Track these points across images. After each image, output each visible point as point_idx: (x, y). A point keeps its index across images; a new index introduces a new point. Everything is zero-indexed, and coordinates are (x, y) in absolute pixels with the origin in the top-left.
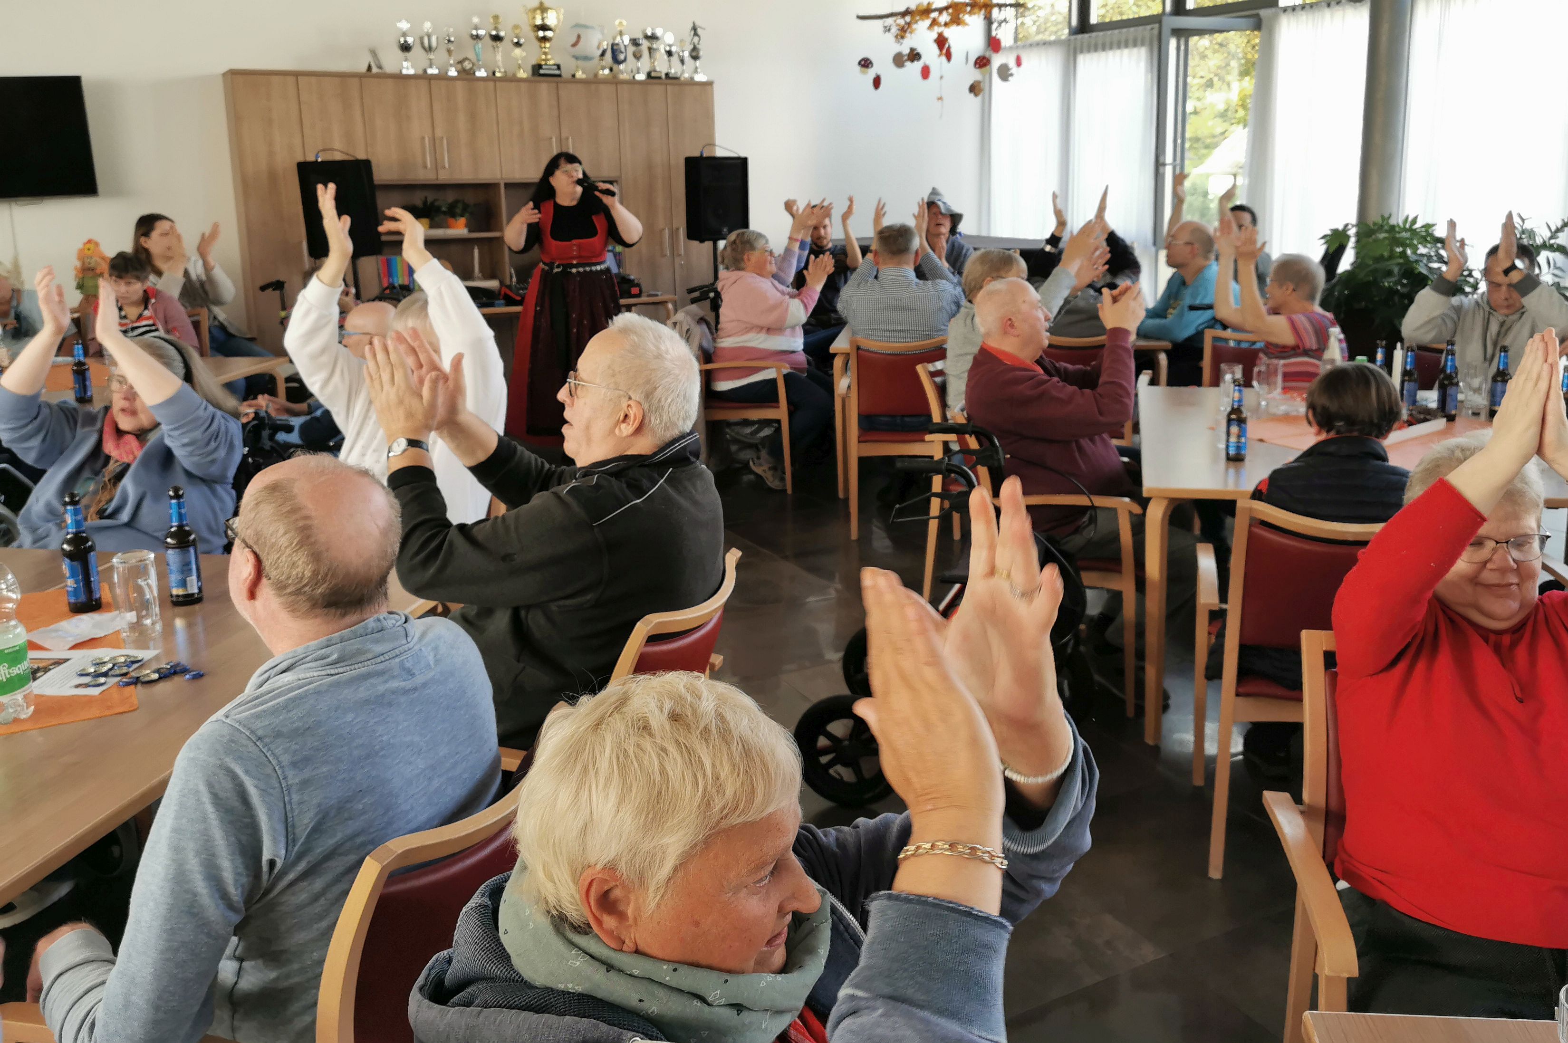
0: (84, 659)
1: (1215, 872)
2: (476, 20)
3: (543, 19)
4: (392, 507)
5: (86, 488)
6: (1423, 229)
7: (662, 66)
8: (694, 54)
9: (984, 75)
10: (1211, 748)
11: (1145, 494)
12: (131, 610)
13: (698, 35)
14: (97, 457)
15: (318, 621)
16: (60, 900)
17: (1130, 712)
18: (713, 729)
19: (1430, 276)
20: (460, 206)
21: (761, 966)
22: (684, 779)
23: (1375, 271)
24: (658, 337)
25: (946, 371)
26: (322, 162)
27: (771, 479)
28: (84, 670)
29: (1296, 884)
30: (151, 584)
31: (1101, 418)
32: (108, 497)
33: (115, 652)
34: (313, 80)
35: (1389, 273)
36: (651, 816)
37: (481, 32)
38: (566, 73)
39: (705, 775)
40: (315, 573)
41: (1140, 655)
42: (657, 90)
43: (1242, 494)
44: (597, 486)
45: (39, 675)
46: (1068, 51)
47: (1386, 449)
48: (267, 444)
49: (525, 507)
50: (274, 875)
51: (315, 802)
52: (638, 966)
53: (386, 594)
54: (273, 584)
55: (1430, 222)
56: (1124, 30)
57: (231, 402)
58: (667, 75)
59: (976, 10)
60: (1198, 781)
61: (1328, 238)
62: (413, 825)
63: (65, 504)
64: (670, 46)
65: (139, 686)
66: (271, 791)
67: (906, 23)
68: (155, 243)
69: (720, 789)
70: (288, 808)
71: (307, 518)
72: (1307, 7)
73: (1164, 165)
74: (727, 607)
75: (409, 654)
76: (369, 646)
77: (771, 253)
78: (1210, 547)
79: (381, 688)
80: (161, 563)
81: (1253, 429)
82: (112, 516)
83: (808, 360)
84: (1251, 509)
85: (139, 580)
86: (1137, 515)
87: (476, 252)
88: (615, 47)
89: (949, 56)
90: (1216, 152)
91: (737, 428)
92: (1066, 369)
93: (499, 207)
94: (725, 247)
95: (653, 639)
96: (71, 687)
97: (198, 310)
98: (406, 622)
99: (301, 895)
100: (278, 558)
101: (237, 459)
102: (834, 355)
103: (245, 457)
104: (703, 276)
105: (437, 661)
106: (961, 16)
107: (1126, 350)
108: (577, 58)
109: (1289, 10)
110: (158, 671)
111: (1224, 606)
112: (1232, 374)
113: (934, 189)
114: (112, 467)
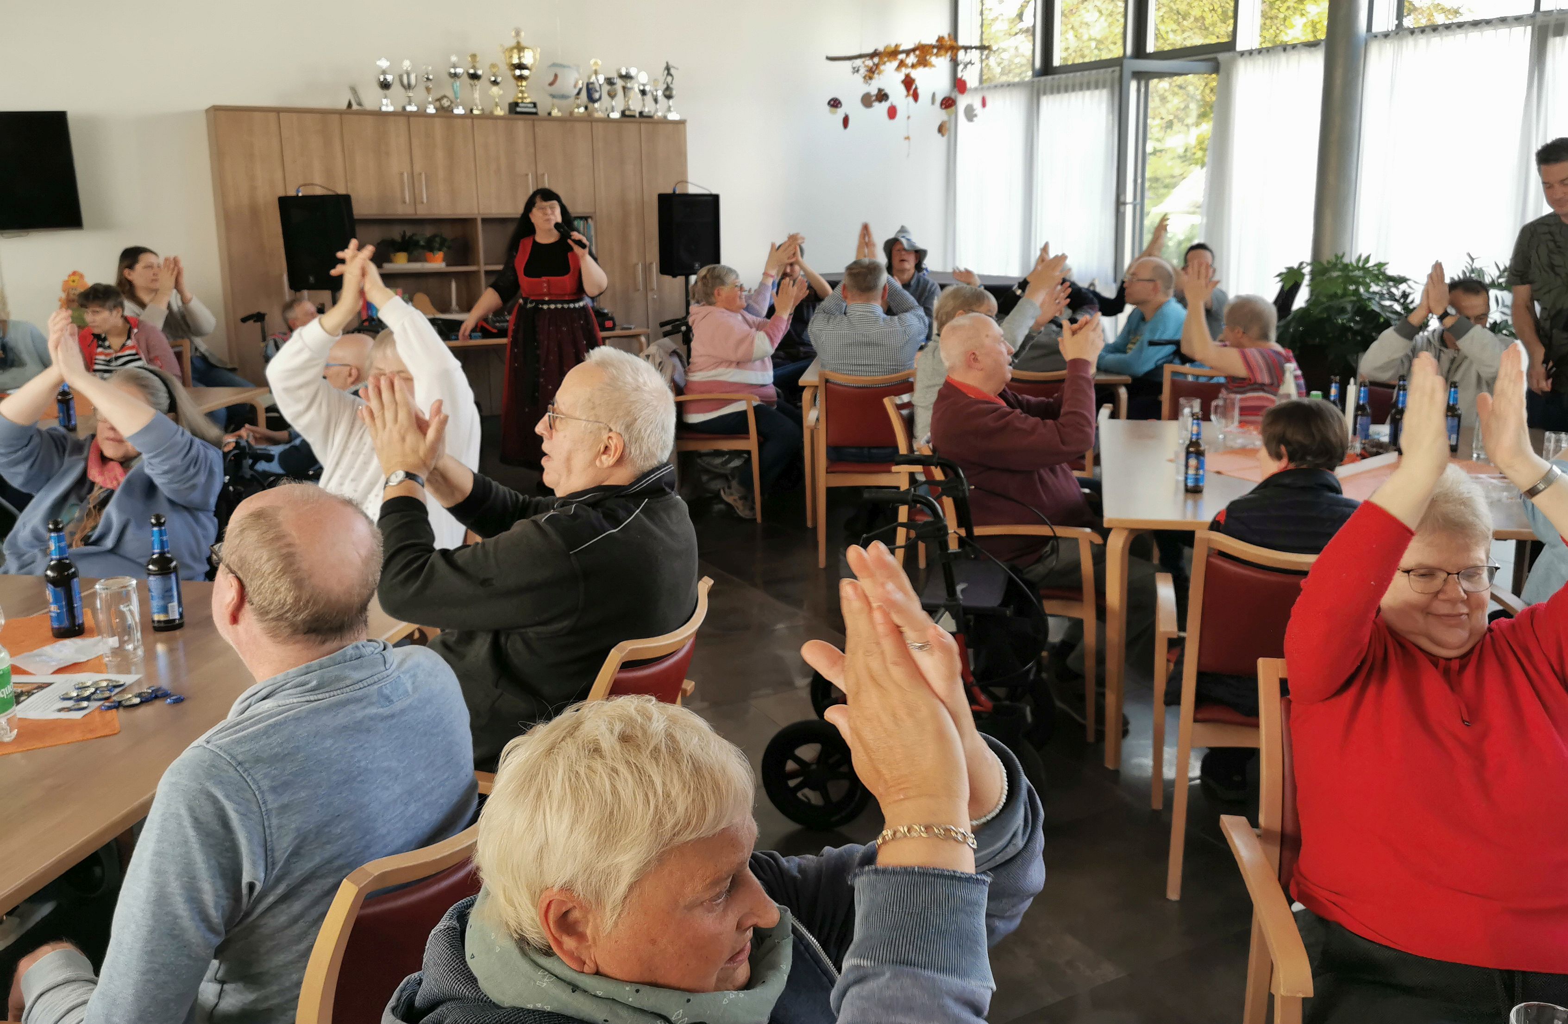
0: (67, 683)
1: (1173, 894)
2: (454, 59)
3: (520, 58)
4: (374, 537)
5: (73, 514)
6: (1376, 268)
7: (636, 105)
8: (667, 93)
9: (950, 117)
10: (1169, 773)
11: (1106, 525)
12: (113, 635)
13: (671, 75)
14: (83, 484)
15: (298, 646)
16: (42, 920)
17: (1091, 738)
18: (663, 749)
19: (1382, 314)
20: (438, 239)
21: (722, 985)
22: (635, 799)
23: (1328, 309)
24: (636, 370)
25: (914, 403)
26: (303, 197)
27: (741, 508)
28: (67, 694)
29: (1252, 905)
30: (133, 610)
31: (1064, 448)
32: (93, 524)
33: (97, 677)
34: (294, 116)
35: (1343, 310)
36: (604, 835)
37: (460, 71)
38: (542, 111)
39: (655, 793)
40: (297, 600)
41: (1101, 682)
42: (631, 128)
43: (1201, 524)
44: (575, 516)
45: (22, 698)
46: (1032, 91)
47: (1341, 482)
48: (248, 473)
49: (504, 535)
50: (253, 898)
51: (293, 826)
52: (600, 987)
53: (366, 622)
54: (255, 609)
55: (1383, 261)
56: (1086, 73)
57: (214, 431)
58: (641, 113)
59: (943, 52)
60: (1157, 804)
61: (1284, 276)
62: (390, 849)
63: (50, 531)
64: (644, 85)
65: (121, 709)
66: (252, 816)
67: (874, 64)
68: (138, 275)
69: (672, 807)
70: (267, 832)
71: (289, 545)
72: (1264, 51)
73: (1125, 204)
74: (700, 634)
75: (389, 680)
76: (347, 672)
77: (741, 288)
78: (1169, 576)
79: (359, 715)
80: (143, 588)
81: (1212, 461)
82: (96, 542)
83: (778, 393)
84: (1209, 540)
85: (122, 606)
86: (1098, 545)
87: (454, 285)
88: (590, 86)
89: (916, 97)
90: (1175, 191)
91: (707, 459)
92: (1028, 401)
93: (475, 240)
94: (696, 282)
95: (627, 665)
96: (54, 711)
97: (179, 341)
98: (384, 649)
99: (282, 917)
100: (262, 584)
101: (217, 488)
102: (803, 388)
103: (225, 486)
104: (674, 311)
105: (415, 689)
106: (928, 57)
107: (1088, 381)
108: (553, 96)
109: (1246, 54)
110: (139, 695)
111: (1182, 634)
112: (1191, 408)
113: (903, 227)
114: (97, 494)
